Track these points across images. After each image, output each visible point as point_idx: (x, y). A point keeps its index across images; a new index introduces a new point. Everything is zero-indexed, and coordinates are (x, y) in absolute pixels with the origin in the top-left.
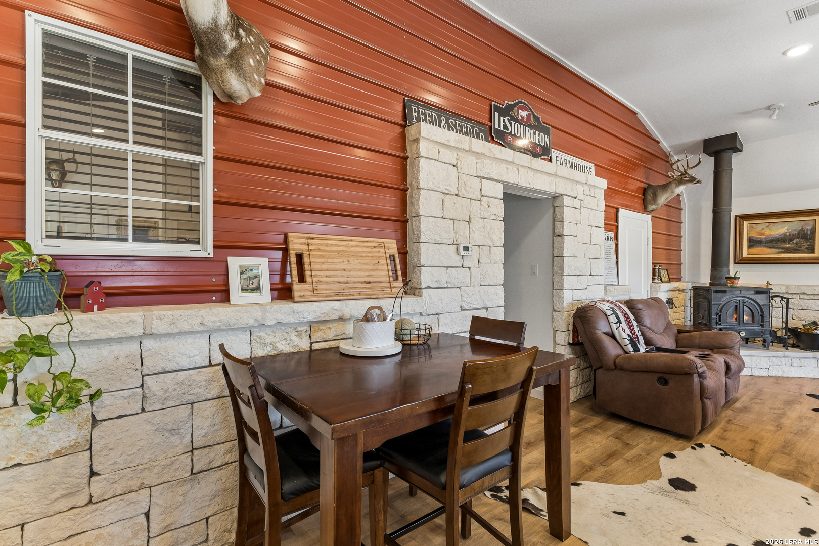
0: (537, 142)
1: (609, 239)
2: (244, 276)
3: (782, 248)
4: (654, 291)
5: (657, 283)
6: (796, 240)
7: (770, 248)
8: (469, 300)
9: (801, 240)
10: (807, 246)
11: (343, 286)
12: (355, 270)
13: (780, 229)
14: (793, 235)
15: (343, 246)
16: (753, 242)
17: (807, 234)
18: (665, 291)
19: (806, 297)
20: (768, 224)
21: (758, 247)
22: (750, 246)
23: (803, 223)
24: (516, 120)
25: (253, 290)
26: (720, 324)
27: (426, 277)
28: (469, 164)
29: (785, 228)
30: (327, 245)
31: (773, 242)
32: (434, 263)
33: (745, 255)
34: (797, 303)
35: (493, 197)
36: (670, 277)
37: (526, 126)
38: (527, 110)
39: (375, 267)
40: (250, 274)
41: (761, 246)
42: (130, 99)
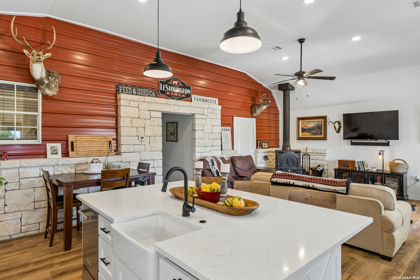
0: (183, 93)
1: (228, 130)
2: (52, 149)
3: (312, 133)
4: (256, 153)
5: (259, 149)
6: (317, 129)
7: (309, 133)
8: (144, 157)
9: (318, 129)
10: (320, 132)
11: (88, 152)
12: (94, 147)
13: (311, 124)
14: (316, 127)
15: (89, 138)
16: (304, 130)
17: (320, 127)
18: (262, 153)
19: (319, 154)
20: (308, 122)
21: (305, 132)
22: (302, 132)
23: (319, 122)
24: (172, 85)
25: (55, 154)
26: (281, 167)
27: (123, 149)
28: (144, 106)
29: (313, 124)
30: (83, 138)
31: (309, 130)
32: (127, 143)
33: (300, 136)
34: (316, 157)
35: (156, 118)
36: (269, 146)
37: (177, 87)
38: (177, 80)
39: (102, 145)
40: (54, 149)
41: (306, 132)
42: (15, 98)
